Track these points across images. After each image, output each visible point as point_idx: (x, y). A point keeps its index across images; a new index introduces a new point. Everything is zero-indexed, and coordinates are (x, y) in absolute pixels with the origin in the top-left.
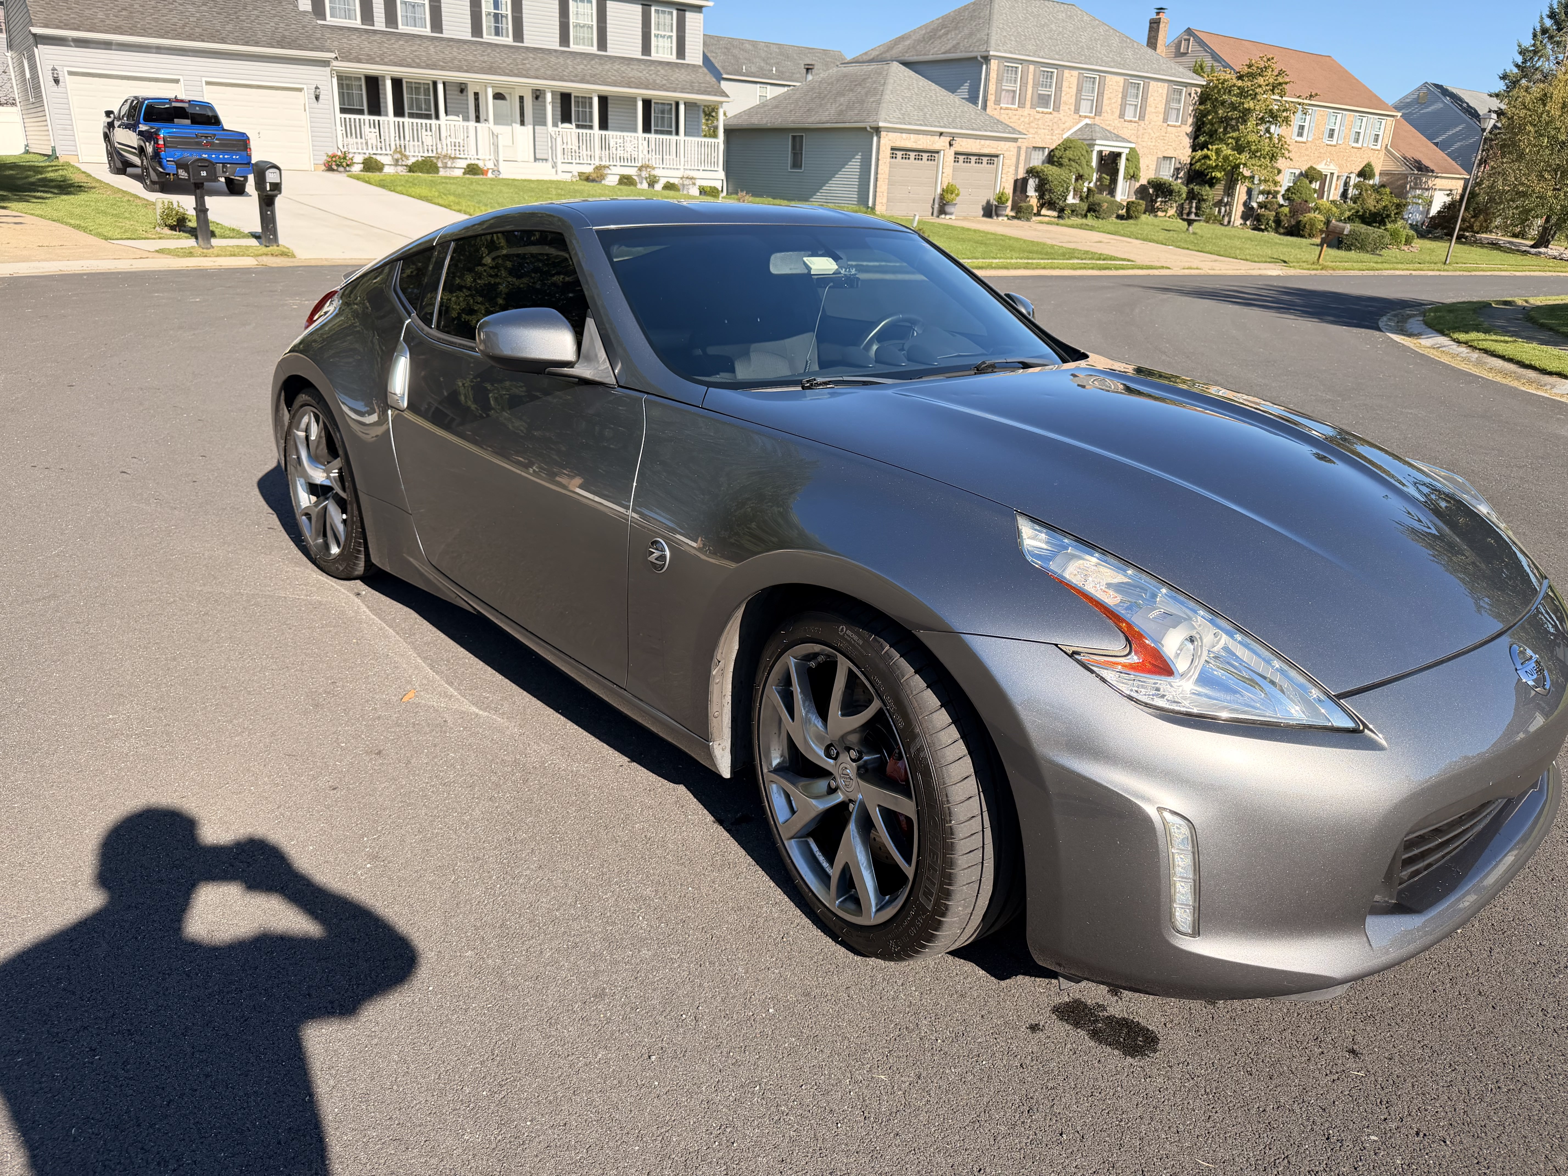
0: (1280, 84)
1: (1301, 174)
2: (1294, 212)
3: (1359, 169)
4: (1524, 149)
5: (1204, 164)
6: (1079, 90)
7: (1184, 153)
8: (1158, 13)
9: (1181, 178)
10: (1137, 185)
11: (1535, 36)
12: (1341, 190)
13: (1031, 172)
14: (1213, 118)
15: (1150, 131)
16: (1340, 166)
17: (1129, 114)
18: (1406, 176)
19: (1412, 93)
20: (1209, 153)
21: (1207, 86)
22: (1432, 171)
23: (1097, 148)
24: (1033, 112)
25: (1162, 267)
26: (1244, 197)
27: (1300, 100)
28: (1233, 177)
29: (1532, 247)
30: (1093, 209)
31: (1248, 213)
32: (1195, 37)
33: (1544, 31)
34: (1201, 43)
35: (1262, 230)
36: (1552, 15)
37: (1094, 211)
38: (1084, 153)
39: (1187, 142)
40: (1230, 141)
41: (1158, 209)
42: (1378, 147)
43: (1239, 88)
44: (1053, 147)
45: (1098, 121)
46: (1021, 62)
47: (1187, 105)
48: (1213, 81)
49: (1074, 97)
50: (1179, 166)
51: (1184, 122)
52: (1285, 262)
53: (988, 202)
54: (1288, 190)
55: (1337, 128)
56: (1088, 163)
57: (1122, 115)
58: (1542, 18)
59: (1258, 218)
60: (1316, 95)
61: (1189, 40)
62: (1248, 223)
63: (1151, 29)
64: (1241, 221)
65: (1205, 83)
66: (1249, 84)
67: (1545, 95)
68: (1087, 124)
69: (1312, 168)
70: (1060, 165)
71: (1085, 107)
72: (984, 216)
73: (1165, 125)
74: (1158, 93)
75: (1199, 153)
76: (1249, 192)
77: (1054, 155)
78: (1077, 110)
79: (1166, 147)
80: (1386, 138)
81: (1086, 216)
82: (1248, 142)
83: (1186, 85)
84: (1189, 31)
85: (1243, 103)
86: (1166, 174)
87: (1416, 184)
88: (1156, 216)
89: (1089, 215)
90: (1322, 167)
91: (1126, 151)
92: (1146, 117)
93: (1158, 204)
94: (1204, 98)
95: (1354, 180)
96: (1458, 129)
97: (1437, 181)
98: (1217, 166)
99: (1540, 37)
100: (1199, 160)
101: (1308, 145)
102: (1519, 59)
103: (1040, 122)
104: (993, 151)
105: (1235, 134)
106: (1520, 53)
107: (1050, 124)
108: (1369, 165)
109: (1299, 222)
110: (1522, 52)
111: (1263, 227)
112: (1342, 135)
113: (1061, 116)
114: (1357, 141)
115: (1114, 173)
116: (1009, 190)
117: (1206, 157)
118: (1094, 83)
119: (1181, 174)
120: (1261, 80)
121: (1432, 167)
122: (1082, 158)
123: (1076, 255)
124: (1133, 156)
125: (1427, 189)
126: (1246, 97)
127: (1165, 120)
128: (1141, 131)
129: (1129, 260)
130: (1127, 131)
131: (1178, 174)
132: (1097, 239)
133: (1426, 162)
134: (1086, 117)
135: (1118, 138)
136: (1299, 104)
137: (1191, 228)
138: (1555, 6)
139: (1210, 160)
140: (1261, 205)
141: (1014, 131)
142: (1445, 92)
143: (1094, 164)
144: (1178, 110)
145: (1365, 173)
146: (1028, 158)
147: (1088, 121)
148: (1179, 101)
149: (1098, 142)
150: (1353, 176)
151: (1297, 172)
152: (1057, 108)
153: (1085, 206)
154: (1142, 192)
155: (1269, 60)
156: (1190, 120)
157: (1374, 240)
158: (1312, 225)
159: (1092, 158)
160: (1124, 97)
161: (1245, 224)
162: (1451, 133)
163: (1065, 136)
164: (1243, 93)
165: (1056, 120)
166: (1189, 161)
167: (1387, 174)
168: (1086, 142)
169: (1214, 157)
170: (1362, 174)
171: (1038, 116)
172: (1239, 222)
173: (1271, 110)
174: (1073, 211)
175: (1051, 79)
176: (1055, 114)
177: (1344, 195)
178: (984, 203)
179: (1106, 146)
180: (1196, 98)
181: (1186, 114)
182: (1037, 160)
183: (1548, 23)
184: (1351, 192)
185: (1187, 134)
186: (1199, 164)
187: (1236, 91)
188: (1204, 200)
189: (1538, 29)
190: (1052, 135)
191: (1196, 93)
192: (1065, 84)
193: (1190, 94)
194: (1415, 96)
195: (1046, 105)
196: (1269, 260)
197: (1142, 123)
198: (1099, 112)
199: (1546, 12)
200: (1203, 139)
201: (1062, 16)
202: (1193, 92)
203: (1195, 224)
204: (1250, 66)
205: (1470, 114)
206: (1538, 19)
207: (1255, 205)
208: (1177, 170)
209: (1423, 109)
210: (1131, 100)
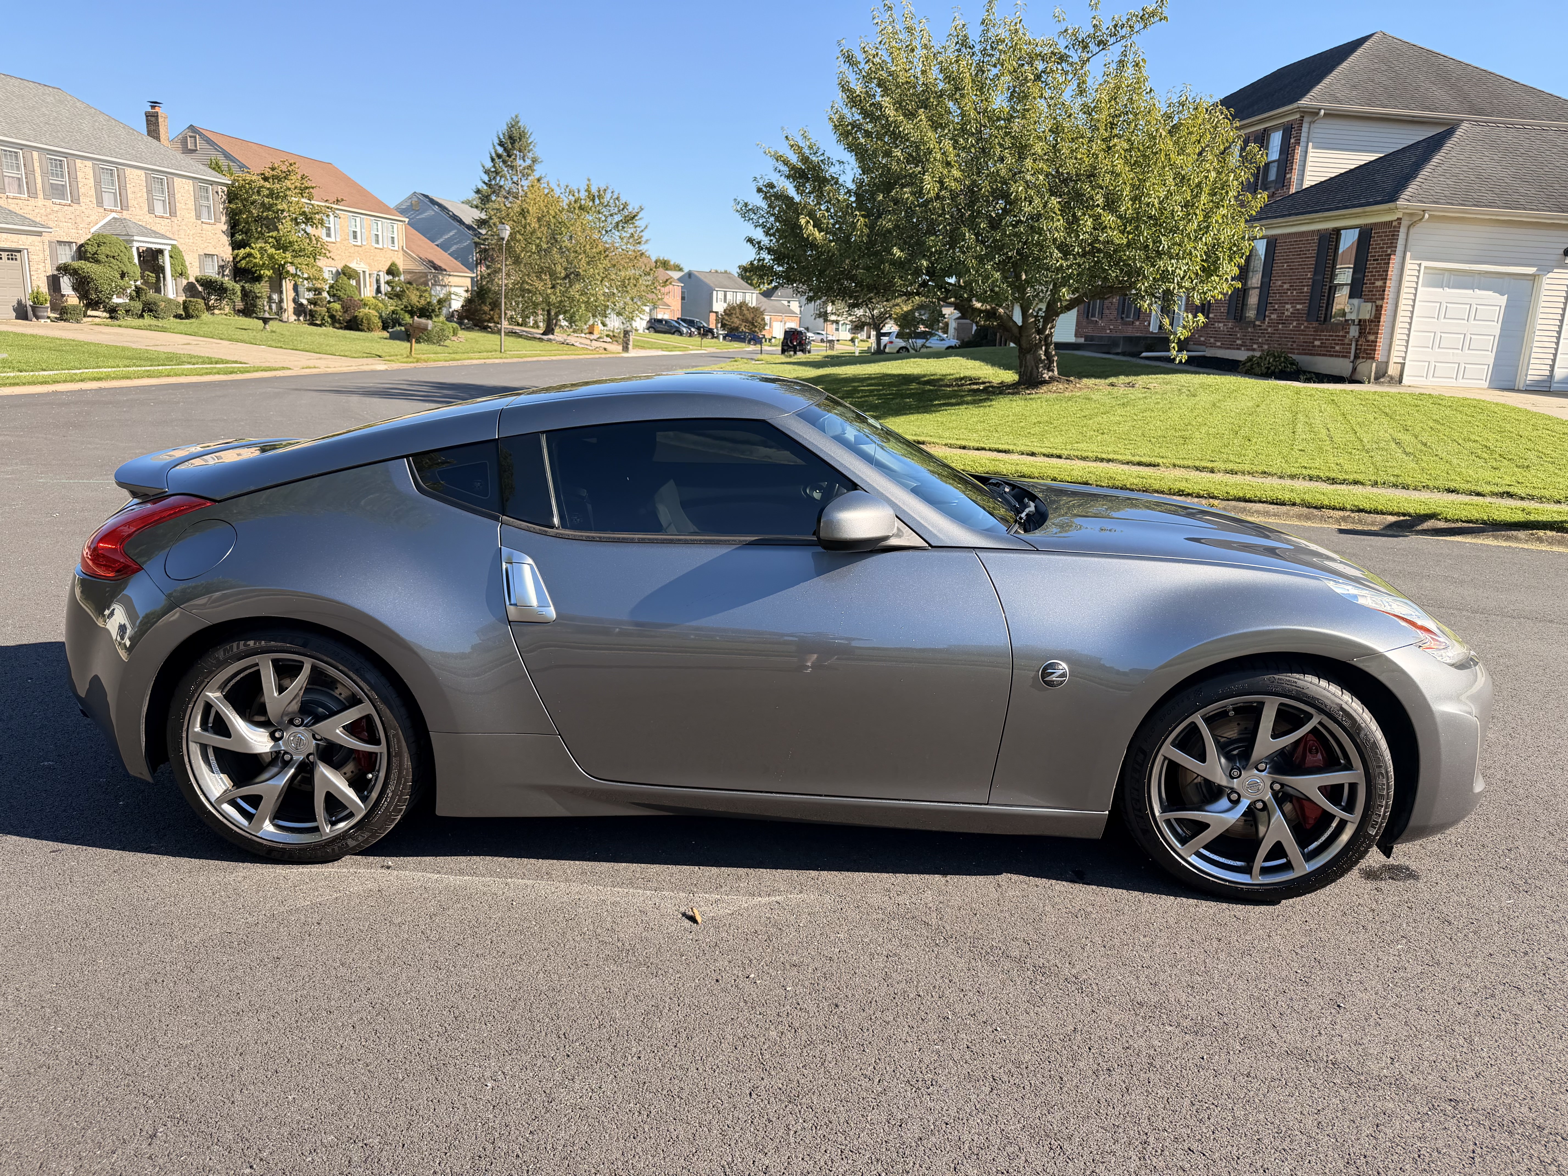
0: (307, 188)
1: (338, 273)
2: (346, 309)
3: (387, 268)
4: (520, 255)
5: (251, 261)
6: (98, 183)
7: (226, 252)
8: (153, 107)
9: (227, 275)
10: (185, 282)
11: (493, 160)
12: (375, 287)
13: (64, 269)
14: (247, 217)
15: (184, 227)
16: (370, 265)
17: (159, 209)
18: (425, 275)
19: (405, 201)
20: (252, 251)
21: (233, 185)
22: (445, 270)
23: (136, 244)
24: (48, 203)
25: (283, 368)
26: (292, 294)
27: (327, 205)
28: (280, 274)
29: (543, 334)
30: (150, 309)
31: (300, 310)
32: (200, 134)
33: (499, 156)
34: (209, 141)
35: (320, 325)
36: (501, 144)
37: (151, 311)
38: (124, 250)
39: (225, 240)
40: (271, 240)
41: (214, 307)
42: (396, 248)
43: (268, 189)
44: (81, 241)
45: (125, 215)
46: (22, 147)
47: (217, 203)
48: (238, 181)
49: (93, 189)
50: (223, 264)
51: (218, 220)
52: (380, 357)
53: (19, 302)
54: (331, 287)
55: (358, 230)
56: (130, 259)
57: (151, 210)
58: (494, 146)
59: (312, 314)
60: (343, 200)
61: (195, 137)
62: (301, 318)
63: (148, 122)
64: (295, 317)
65: (230, 182)
66: (278, 186)
67: (523, 210)
68: (114, 218)
69: (346, 266)
70: (97, 261)
71: (108, 199)
72: (17, 318)
73: (199, 222)
74: (184, 190)
75: (242, 252)
76: (296, 288)
77: (86, 251)
78: (100, 203)
79: (206, 244)
80: (401, 241)
81: (141, 316)
82: (290, 242)
83: (212, 183)
84: (192, 128)
85: (276, 204)
86: (212, 272)
87: (435, 281)
88: (213, 314)
89: (145, 315)
90: (353, 265)
91: (169, 248)
92: (178, 214)
93: (212, 302)
94: (232, 196)
95: (384, 278)
96: (451, 234)
97: (451, 279)
98: (264, 264)
99: (497, 160)
100: (244, 258)
101: (338, 245)
102: (486, 179)
103: (60, 214)
104: (14, 246)
105: (274, 234)
106: (485, 172)
107: (73, 217)
108: (393, 264)
109: (355, 318)
110: (487, 172)
111: (318, 322)
112: (364, 237)
113: (83, 208)
114: (377, 242)
115: (159, 270)
116: (44, 289)
117: (250, 255)
118: (112, 175)
119: (227, 272)
120: (288, 183)
121: (444, 267)
122: (122, 254)
123: (185, 360)
124: (176, 254)
125: (445, 286)
126: (277, 198)
127: (198, 217)
128: (176, 228)
129: (241, 363)
130: (161, 226)
131: (224, 271)
132: (186, 341)
133: (438, 263)
134: (112, 211)
135: (156, 234)
136: (328, 208)
137: (267, 326)
138: (502, 137)
139: (255, 258)
140: (310, 302)
141: (35, 224)
142: (433, 202)
143: (136, 260)
144: (209, 207)
145: (392, 271)
146: (53, 255)
147: (114, 215)
148: (208, 199)
149: (136, 238)
150: (381, 274)
151: (334, 270)
152: (76, 200)
153: (138, 306)
154: (190, 289)
155: (291, 165)
156: (224, 219)
157: (437, 333)
158: (369, 320)
159: (132, 255)
160: (149, 192)
161: (299, 320)
162: (446, 237)
163: (92, 230)
164: (271, 194)
165: (78, 213)
166: (231, 259)
167: (410, 273)
168: (121, 238)
169: (259, 256)
170: (390, 272)
171: (56, 208)
172: (293, 318)
173: (304, 212)
174: (127, 311)
175: (61, 168)
176: (76, 206)
177: (378, 291)
178: (15, 303)
179: (142, 242)
180: (225, 197)
181: (218, 213)
182: (66, 256)
183: (500, 150)
184: (385, 288)
185: (223, 232)
186: (243, 262)
187: (266, 192)
188: (259, 298)
189: (494, 155)
190: (77, 228)
191: (223, 192)
192: (80, 175)
193: (217, 192)
194: (408, 204)
195: (63, 196)
196: (365, 355)
197: (173, 219)
198: (124, 207)
199: (496, 141)
200: (240, 237)
201: (49, 99)
202: (220, 191)
203: (271, 322)
204: (273, 169)
205: (458, 221)
206: (492, 147)
207: (305, 302)
208: (222, 267)
209: (418, 215)
210: (157, 195)
